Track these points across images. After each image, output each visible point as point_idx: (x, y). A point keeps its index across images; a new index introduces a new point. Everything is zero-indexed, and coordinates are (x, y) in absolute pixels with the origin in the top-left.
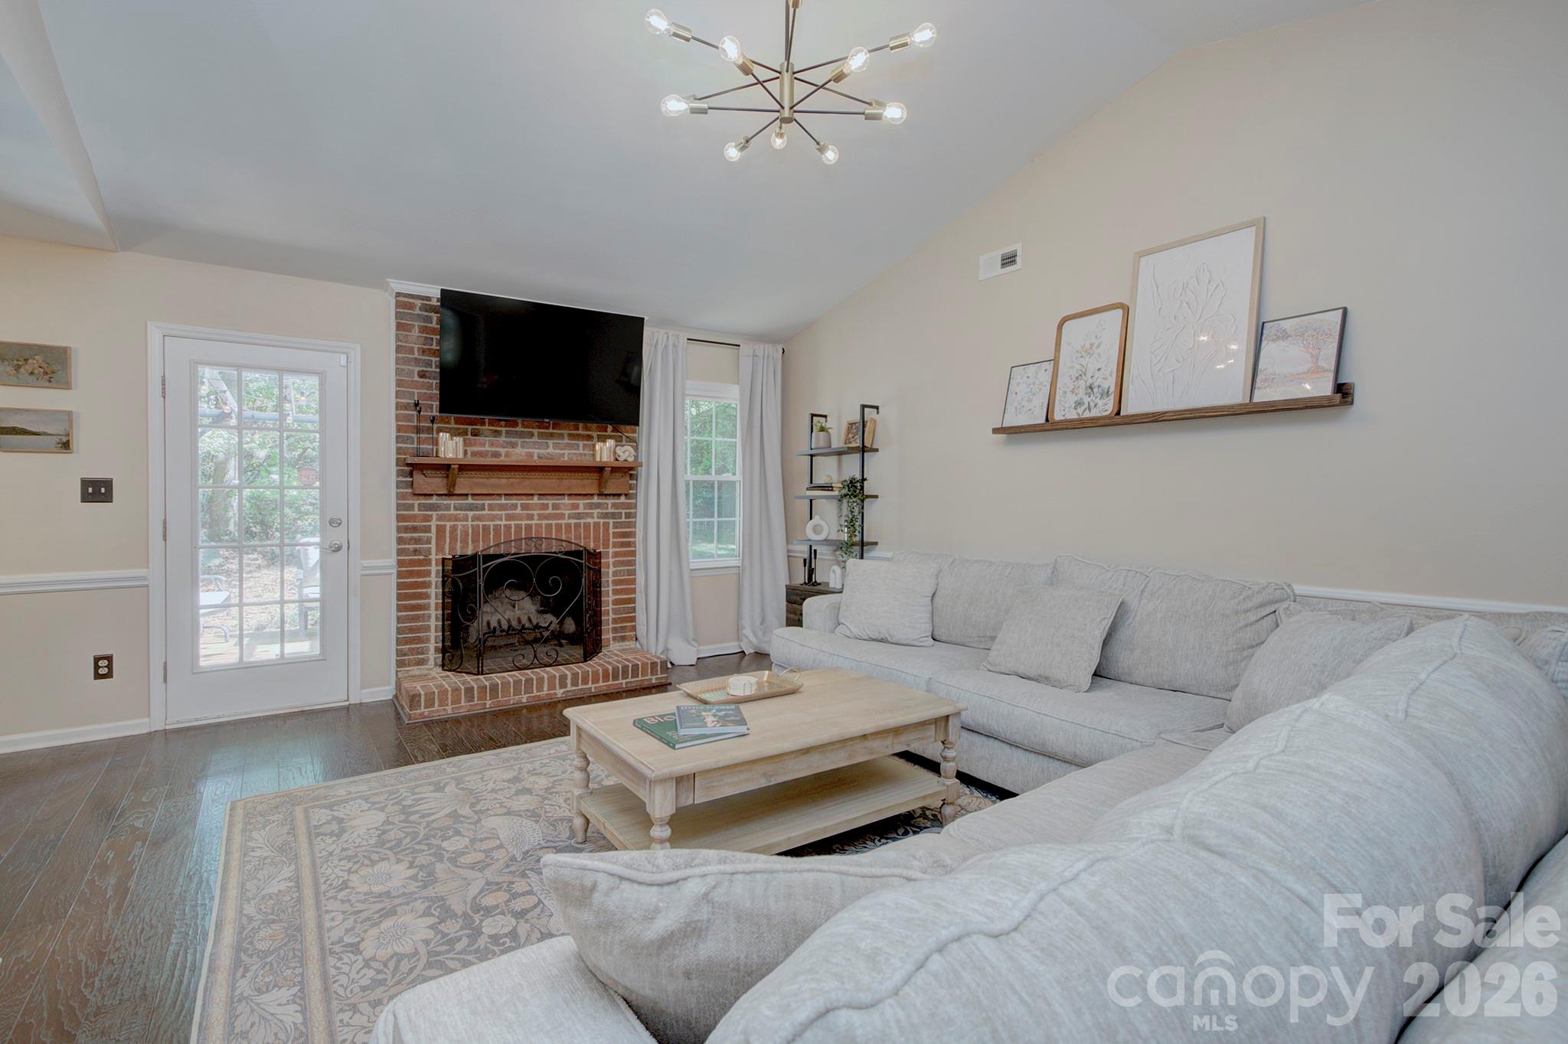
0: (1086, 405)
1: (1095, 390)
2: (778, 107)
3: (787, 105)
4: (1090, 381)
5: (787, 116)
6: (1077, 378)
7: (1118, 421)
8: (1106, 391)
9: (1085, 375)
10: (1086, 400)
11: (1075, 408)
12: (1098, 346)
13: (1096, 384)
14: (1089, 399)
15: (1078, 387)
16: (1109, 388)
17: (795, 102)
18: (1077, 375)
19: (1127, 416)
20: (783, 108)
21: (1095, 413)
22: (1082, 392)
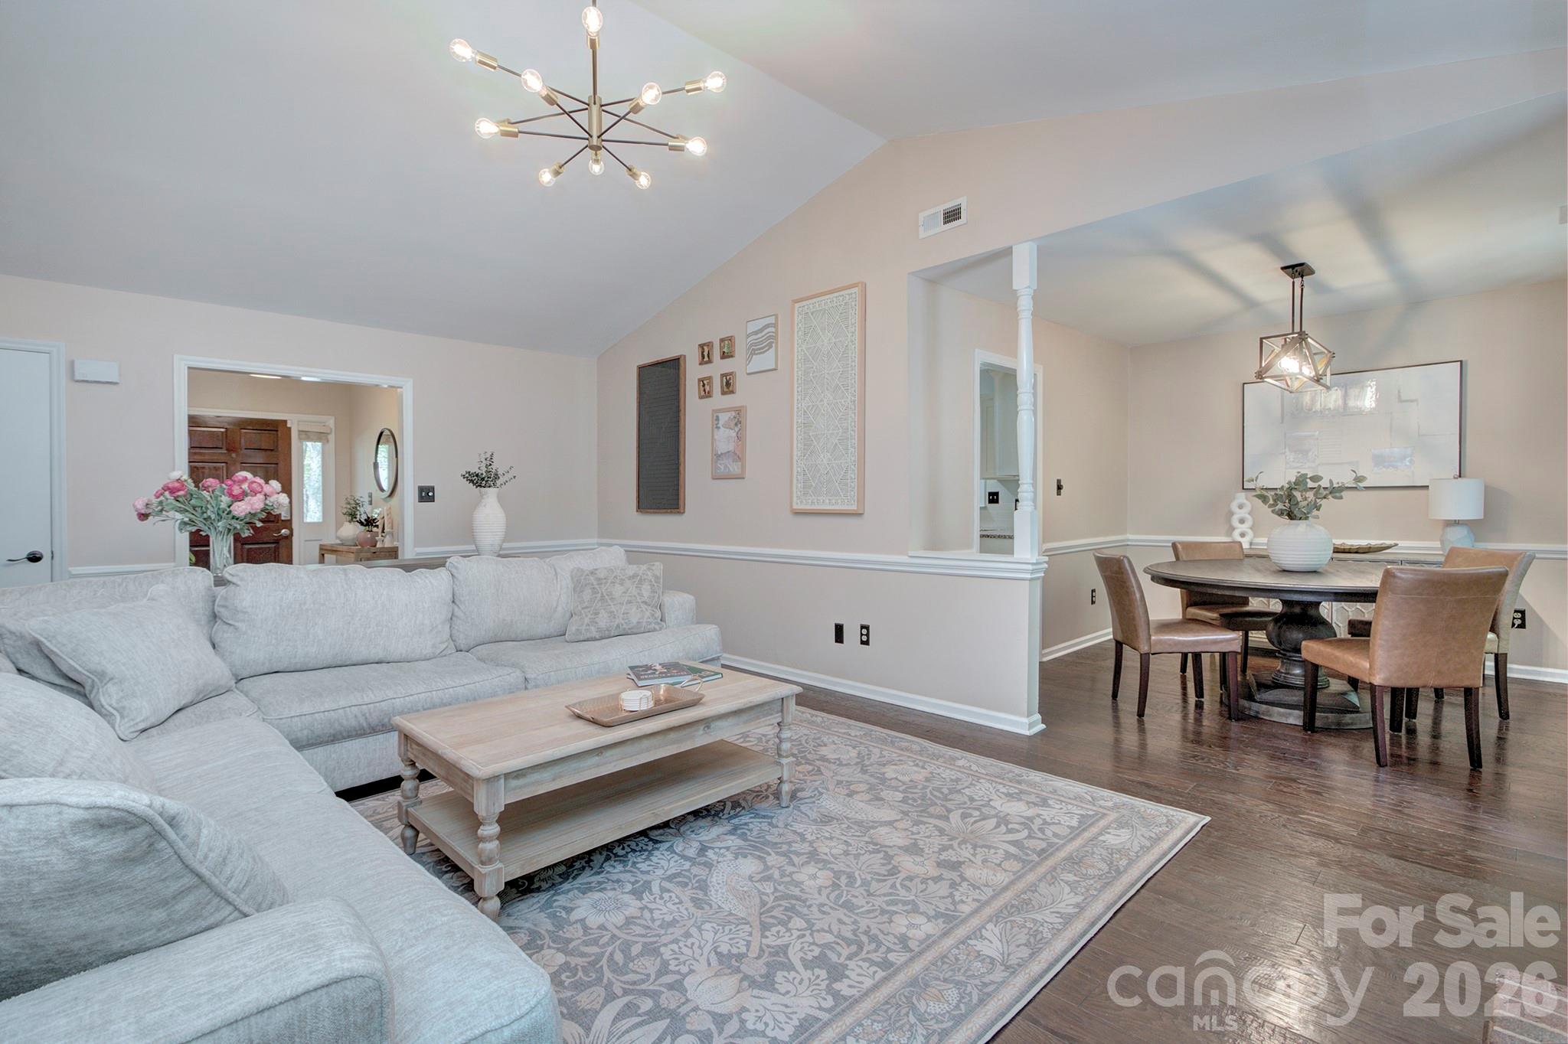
2: (587, 136)
3: (595, 134)
5: (596, 144)
17: (603, 131)
20: (591, 137)
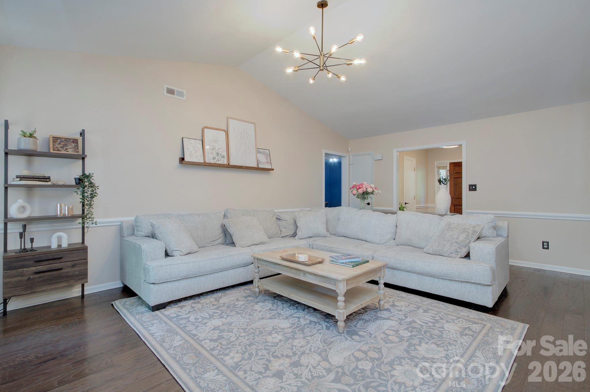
0: (217, 159)
1: (219, 155)
4: (217, 152)
5: (322, 69)
6: (212, 149)
7: (229, 167)
8: (223, 156)
9: (215, 149)
10: (216, 157)
11: (213, 159)
12: (218, 141)
13: (219, 153)
14: (218, 157)
15: (213, 153)
16: (224, 155)
18: (212, 148)
19: (231, 165)
20: (320, 66)
21: (220, 162)
22: (215, 155)
